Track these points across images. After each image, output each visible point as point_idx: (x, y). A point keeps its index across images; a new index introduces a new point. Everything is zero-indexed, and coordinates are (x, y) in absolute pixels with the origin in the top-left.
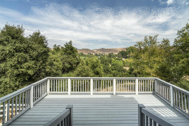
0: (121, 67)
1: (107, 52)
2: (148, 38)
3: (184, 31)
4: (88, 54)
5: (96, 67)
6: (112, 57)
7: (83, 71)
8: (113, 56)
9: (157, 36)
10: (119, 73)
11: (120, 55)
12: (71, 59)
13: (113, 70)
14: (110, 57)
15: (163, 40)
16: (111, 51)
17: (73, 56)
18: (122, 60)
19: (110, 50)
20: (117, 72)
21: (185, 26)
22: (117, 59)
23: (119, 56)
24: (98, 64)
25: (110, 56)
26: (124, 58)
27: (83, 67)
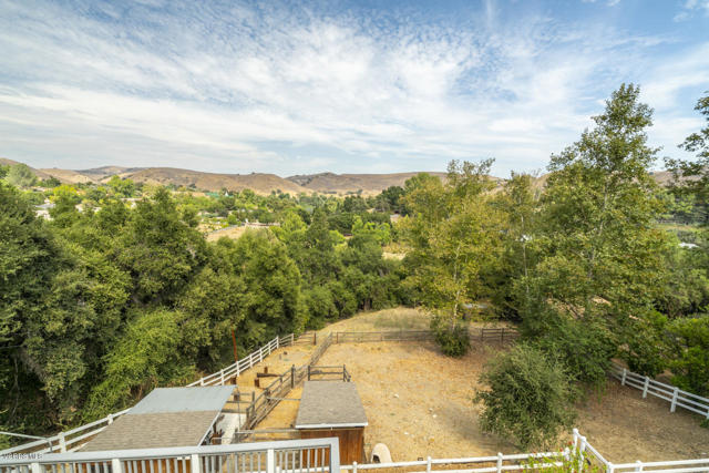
0: (374, 256)
1: (343, 187)
2: (460, 165)
3: (570, 157)
4: (274, 193)
5: (270, 272)
6: (357, 209)
7: (216, 295)
8: (358, 205)
9: (488, 165)
10: (364, 277)
11: (383, 204)
12: (164, 262)
13: (346, 264)
14: (348, 210)
15: (509, 177)
16: (356, 184)
17: (170, 248)
18: (388, 221)
19: (353, 179)
20: (361, 273)
21: (579, 139)
22: (374, 219)
23: (378, 208)
24: (279, 262)
25: (348, 205)
26: (397, 212)
27: (218, 281)
